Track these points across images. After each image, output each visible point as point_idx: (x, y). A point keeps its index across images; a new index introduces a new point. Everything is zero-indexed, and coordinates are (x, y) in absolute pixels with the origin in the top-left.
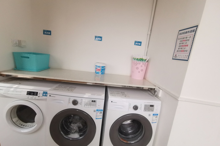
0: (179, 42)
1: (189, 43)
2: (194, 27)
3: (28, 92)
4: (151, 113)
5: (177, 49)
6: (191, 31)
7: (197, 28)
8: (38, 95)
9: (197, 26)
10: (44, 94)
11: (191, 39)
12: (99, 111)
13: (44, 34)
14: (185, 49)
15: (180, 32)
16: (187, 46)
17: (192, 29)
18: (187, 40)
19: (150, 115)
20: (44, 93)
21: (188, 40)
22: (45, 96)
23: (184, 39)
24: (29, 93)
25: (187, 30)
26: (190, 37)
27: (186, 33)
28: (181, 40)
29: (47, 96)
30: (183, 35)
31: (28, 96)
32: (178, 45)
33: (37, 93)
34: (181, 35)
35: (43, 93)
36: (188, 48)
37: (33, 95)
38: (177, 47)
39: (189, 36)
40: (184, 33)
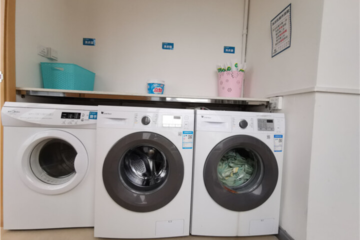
0: (274, 33)
1: (287, 27)
2: (287, 7)
3: (63, 113)
4: (272, 134)
5: (275, 42)
6: (285, 14)
7: (290, 7)
8: (81, 117)
9: (290, 5)
10: (92, 116)
11: (288, 22)
12: (188, 135)
13: (84, 44)
14: (285, 36)
15: (272, 22)
16: (286, 31)
17: (286, 11)
18: (283, 26)
19: (269, 137)
20: (91, 113)
21: (285, 24)
22: (94, 118)
23: (280, 26)
24: (65, 115)
25: (280, 15)
26: (286, 20)
27: (280, 18)
28: (276, 30)
29: (96, 118)
30: (277, 23)
31: (64, 120)
32: (275, 36)
33: (80, 114)
34: (275, 25)
35: (90, 115)
36: (287, 34)
37: (73, 118)
38: (275, 40)
39: (284, 20)
40: (277, 20)
